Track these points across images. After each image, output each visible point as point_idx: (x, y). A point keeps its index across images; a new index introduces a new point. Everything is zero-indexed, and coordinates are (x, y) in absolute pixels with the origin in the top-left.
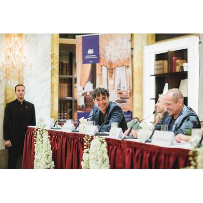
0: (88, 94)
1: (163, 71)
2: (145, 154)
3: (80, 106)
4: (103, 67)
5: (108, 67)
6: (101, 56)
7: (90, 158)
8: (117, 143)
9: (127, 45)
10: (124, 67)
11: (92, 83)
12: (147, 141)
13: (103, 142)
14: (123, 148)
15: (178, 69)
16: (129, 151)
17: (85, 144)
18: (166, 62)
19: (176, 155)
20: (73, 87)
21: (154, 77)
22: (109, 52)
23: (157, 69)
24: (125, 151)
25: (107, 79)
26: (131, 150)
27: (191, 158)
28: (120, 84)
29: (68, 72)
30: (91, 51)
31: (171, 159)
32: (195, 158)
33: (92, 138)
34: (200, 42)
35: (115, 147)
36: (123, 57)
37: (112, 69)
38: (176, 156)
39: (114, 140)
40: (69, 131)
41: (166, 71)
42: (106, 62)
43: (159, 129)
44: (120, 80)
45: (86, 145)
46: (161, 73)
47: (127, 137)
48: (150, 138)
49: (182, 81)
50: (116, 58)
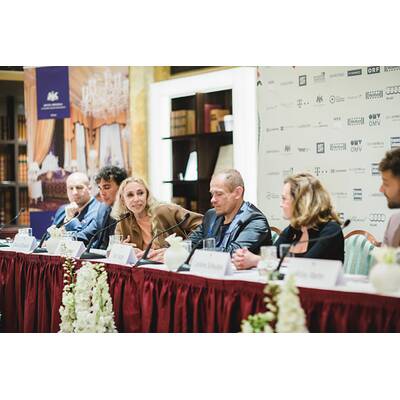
0: (49, 176)
1: (187, 131)
2: (179, 291)
3: (34, 200)
4: (77, 125)
5: (87, 126)
6: (73, 105)
7: (77, 301)
8: (125, 273)
9: (122, 85)
10: (117, 125)
11: (56, 155)
12: (181, 269)
13: (101, 272)
14: (137, 281)
15: (214, 128)
16: (148, 286)
17: (65, 275)
18: (191, 114)
19: (235, 292)
20: (16, 162)
21: (170, 141)
22: (88, 97)
23: (175, 127)
24: (140, 286)
25: (86, 148)
26: (152, 285)
27: (267, 300)
28: (109, 158)
29: (5, 134)
30: (53, 96)
31: (226, 299)
32: (275, 299)
33: (79, 265)
34: (259, 83)
35: (121, 280)
36: (115, 106)
37: (95, 130)
38: (236, 295)
39: (120, 268)
40: (27, 251)
41: (192, 130)
42: (82, 116)
43: (200, 247)
44: (109, 150)
45: (66, 278)
46: (183, 134)
47: (142, 261)
48: (187, 263)
49: (223, 150)
50: (102, 109)
